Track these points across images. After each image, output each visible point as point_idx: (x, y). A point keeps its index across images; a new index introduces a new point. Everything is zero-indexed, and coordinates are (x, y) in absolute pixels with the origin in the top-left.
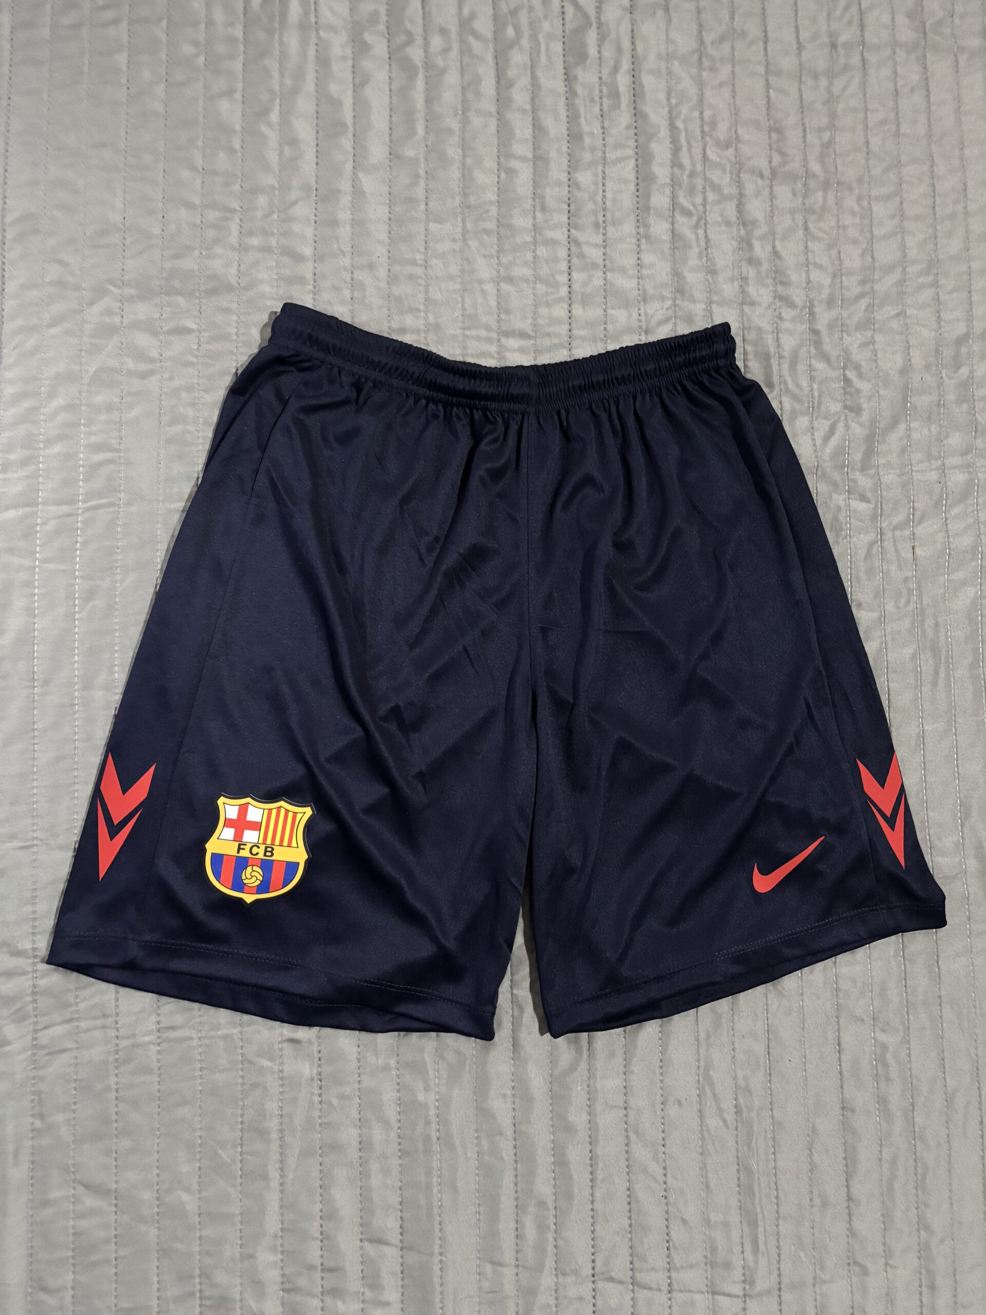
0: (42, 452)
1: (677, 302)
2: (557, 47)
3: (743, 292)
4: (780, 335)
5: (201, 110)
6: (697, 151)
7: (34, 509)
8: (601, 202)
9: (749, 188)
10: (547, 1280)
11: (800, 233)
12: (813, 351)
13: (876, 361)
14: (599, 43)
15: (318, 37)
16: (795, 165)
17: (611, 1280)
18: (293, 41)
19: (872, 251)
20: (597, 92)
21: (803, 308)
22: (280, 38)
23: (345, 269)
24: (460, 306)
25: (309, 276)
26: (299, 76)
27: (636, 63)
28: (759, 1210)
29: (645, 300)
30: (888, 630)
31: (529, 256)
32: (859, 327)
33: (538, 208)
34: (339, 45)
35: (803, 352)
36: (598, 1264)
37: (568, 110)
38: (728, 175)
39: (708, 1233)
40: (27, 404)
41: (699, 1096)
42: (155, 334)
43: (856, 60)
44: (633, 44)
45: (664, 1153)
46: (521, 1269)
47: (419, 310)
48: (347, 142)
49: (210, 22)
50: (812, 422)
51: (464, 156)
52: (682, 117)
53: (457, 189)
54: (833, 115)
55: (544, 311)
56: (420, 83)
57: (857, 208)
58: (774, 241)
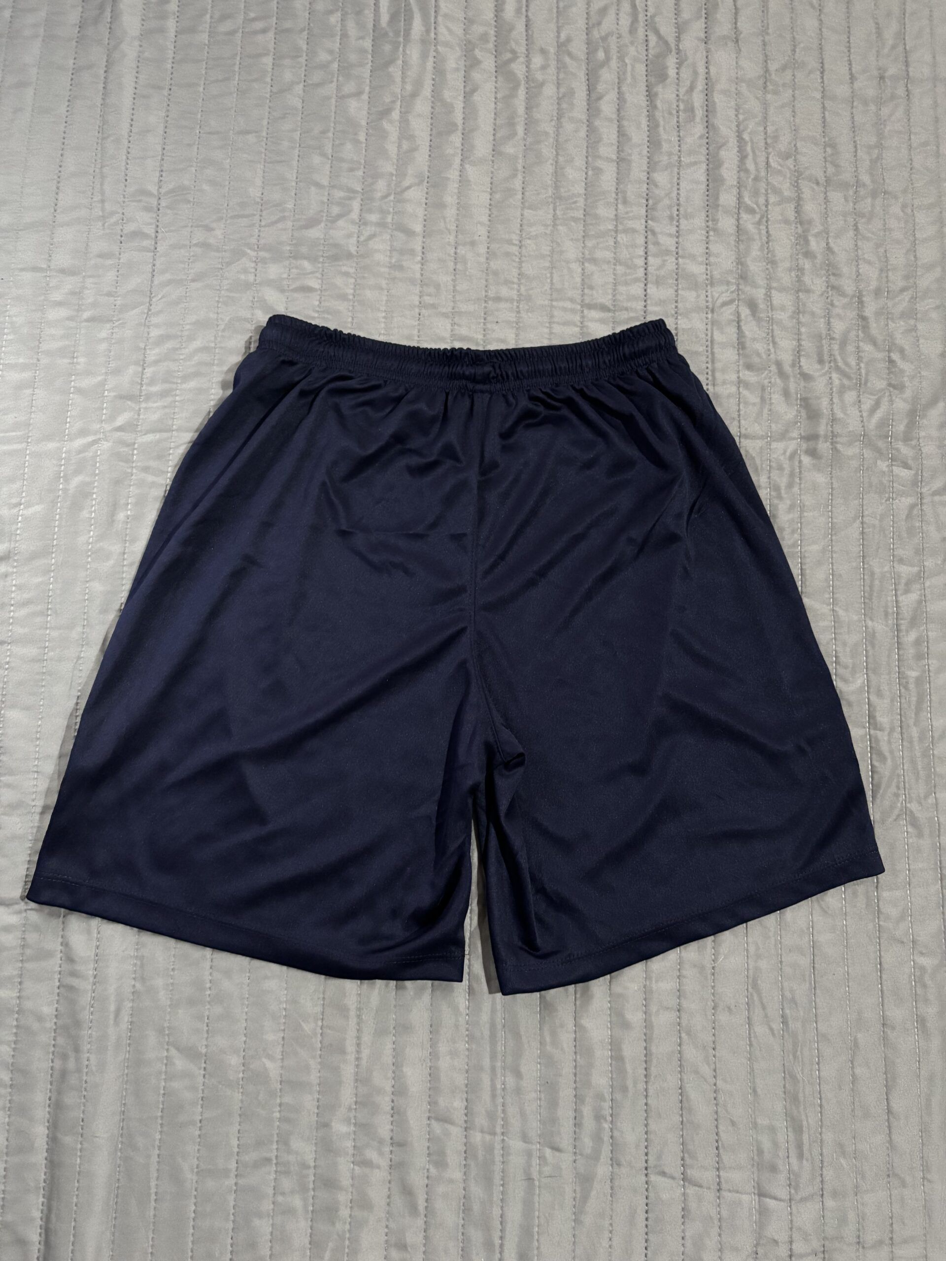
0: (179, 387)
1: (741, 287)
2: (641, 69)
3: (799, 280)
4: (832, 320)
5: (333, 108)
6: (762, 160)
7: (169, 434)
8: (675, 198)
9: (807, 193)
10: (603, 1170)
11: (851, 233)
12: (861, 335)
13: (918, 346)
14: (677, 66)
15: (436, 51)
16: (847, 176)
17: (663, 1174)
18: (414, 53)
19: (915, 251)
20: (675, 107)
21: (854, 296)
22: (404, 51)
23: (449, 244)
24: (549, 281)
25: (419, 248)
26: (418, 84)
27: (710, 84)
28: (803, 1117)
29: (712, 284)
30: (927, 584)
31: (611, 242)
32: (903, 315)
33: (619, 201)
34: (453, 60)
35: (853, 334)
36: (651, 1158)
37: (649, 121)
38: (788, 180)
39: (754, 1136)
40: (169, 345)
41: (747, 1004)
42: (282, 291)
43: (901, 91)
44: (707, 68)
45: (714, 1056)
46: (579, 1157)
47: (513, 283)
48: (456, 139)
49: (344, 35)
50: (859, 396)
51: (557, 154)
52: (749, 130)
53: (550, 182)
54: (880, 135)
55: (622, 289)
56: (522, 92)
57: (901, 214)
58: (827, 239)
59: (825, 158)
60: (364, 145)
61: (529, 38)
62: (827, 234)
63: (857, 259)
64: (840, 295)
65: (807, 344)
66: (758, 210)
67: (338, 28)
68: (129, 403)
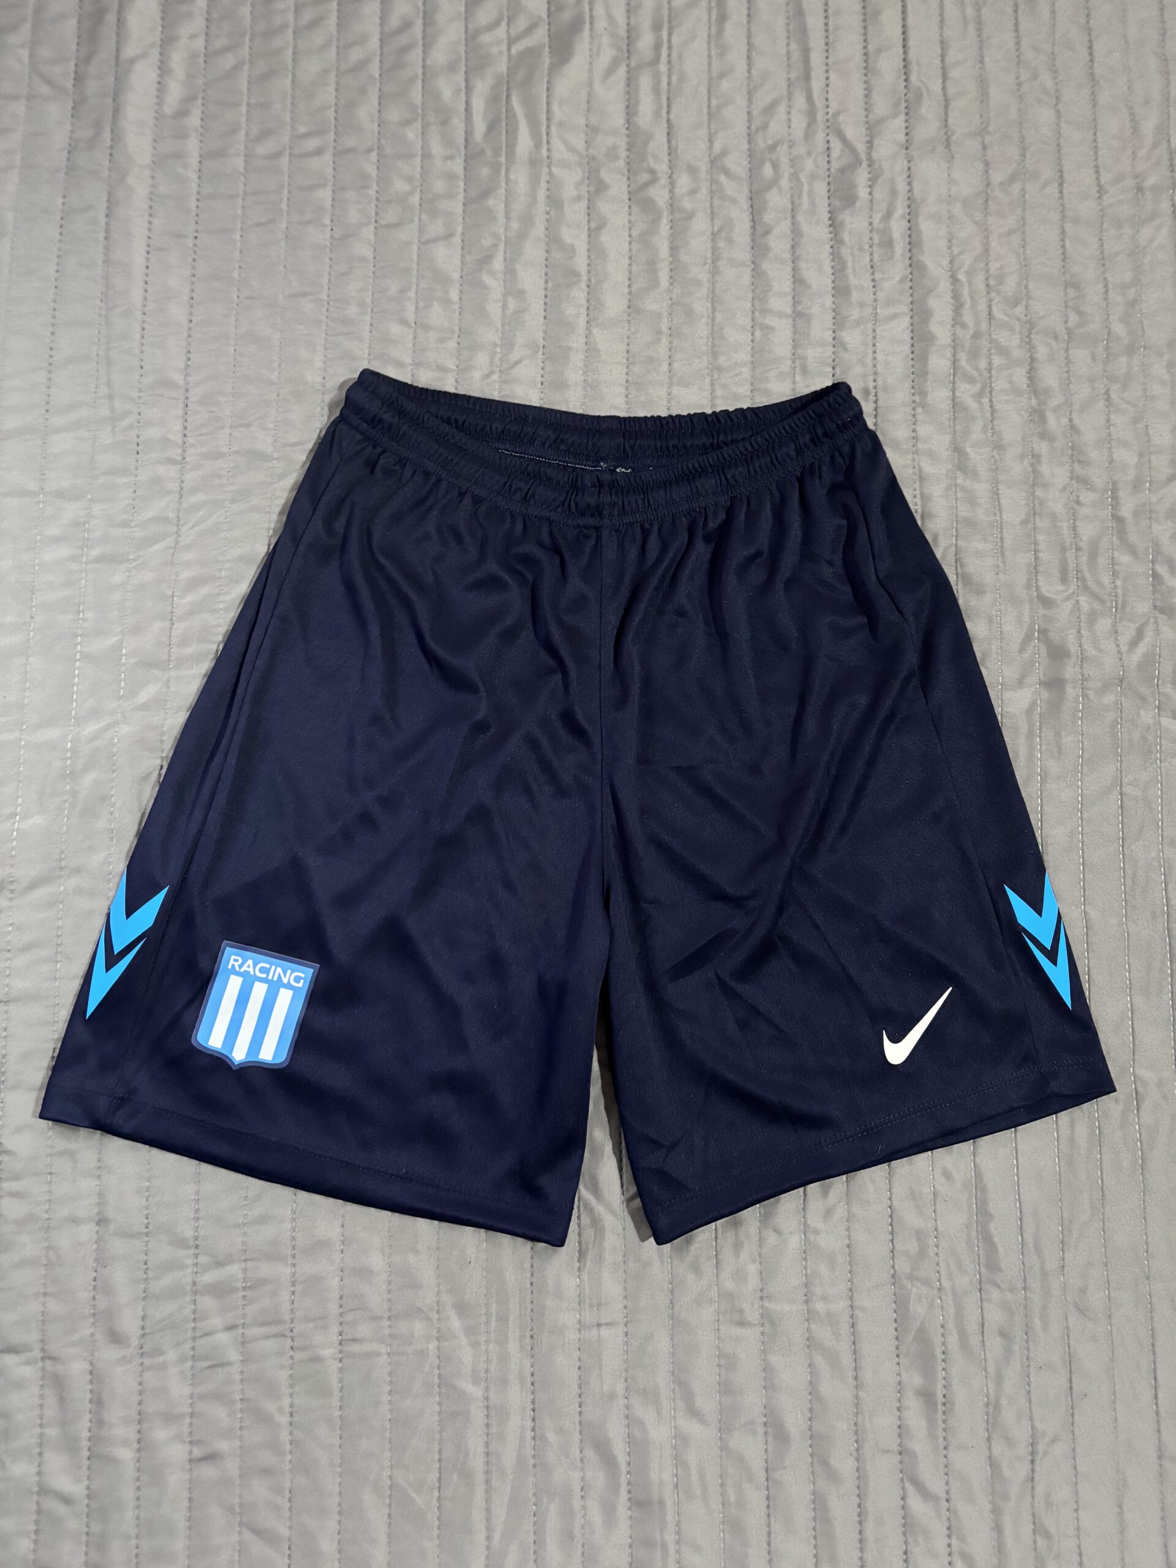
59: (1066, 302)
60: (457, 307)
61: (672, 151)
62: (1071, 406)
63: (1109, 439)
64: (1088, 489)
65: (1047, 556)
66: (979, 379)
67: (419, 146)
68: (155, 671)
